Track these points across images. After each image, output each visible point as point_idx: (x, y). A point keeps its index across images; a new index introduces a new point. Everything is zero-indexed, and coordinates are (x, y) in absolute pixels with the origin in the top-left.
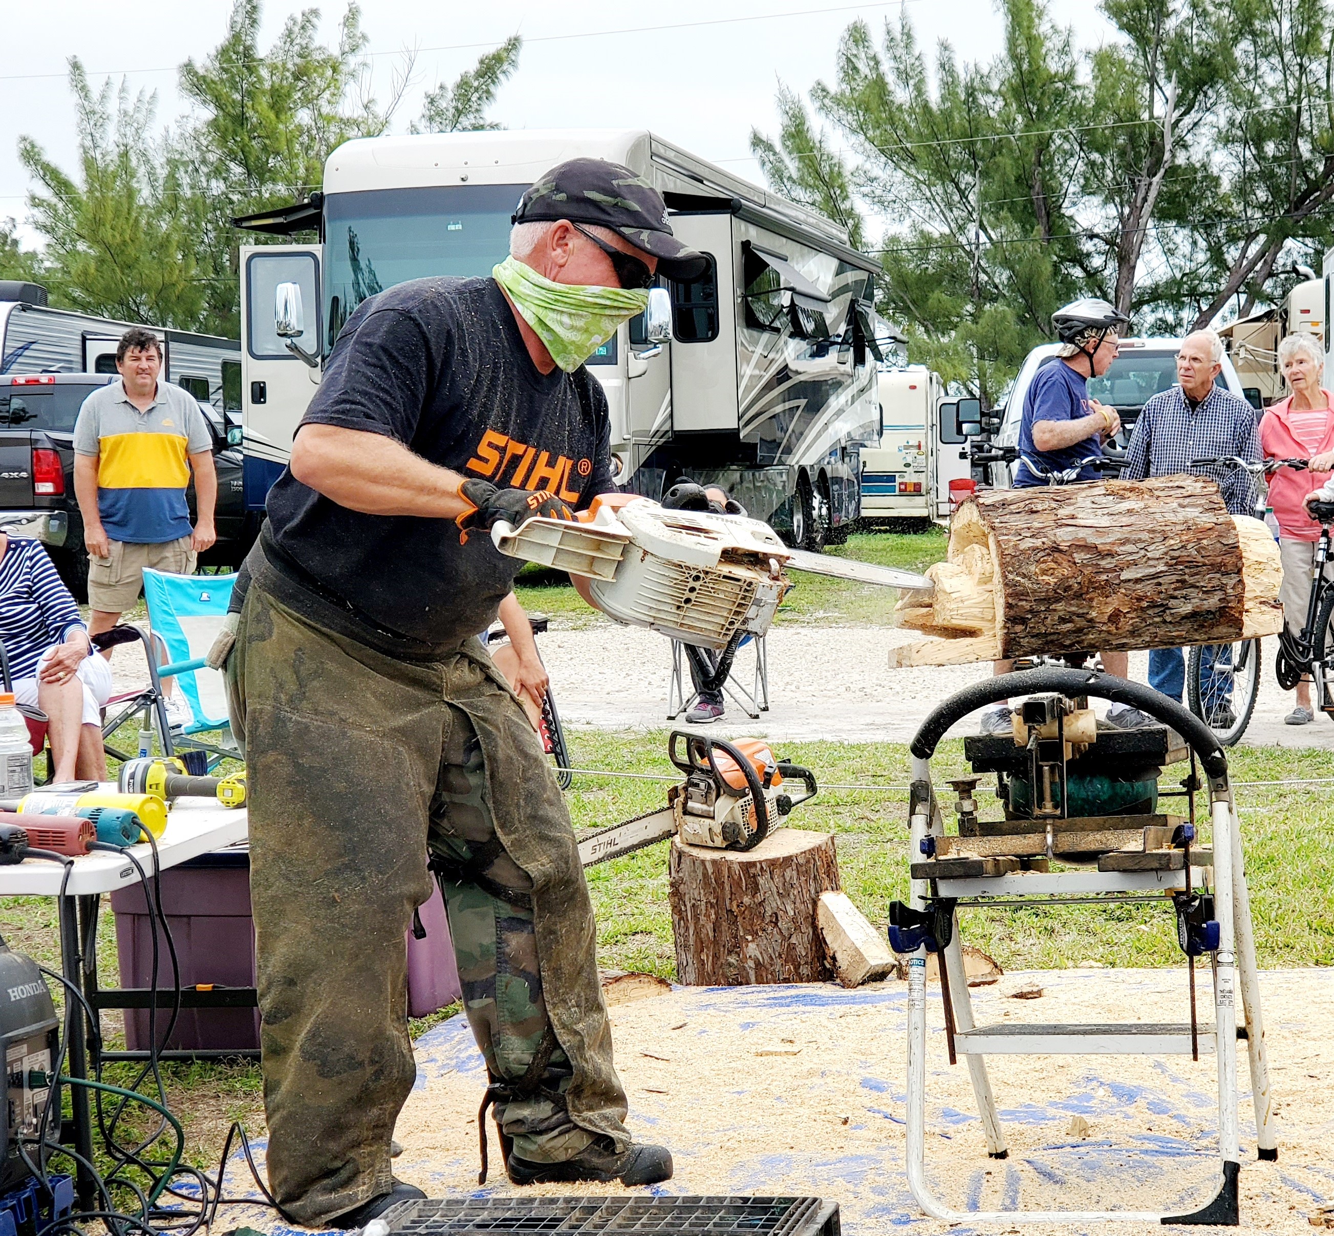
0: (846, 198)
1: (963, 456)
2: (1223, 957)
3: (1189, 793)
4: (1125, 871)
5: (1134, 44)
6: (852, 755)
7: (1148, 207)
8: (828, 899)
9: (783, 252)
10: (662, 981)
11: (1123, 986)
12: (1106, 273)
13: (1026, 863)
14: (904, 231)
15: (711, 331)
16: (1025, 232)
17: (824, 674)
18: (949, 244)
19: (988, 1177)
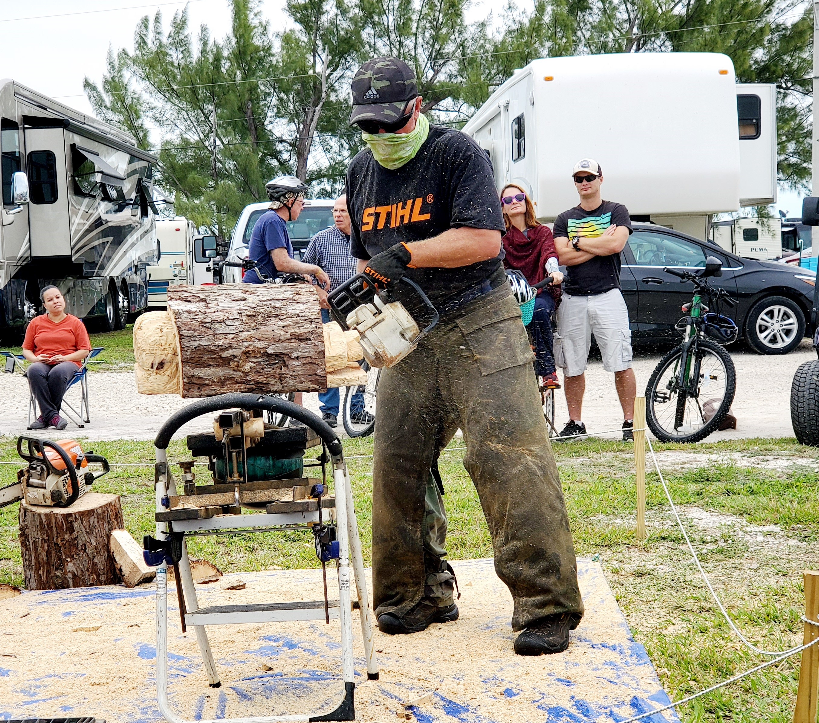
0: (138, 118)
1: (208, 270)
2: (343, 561)
3: (322, 465)
4: (282, 513)
5: (303, 30)
6: (138, 448)
7: (314, 125)
8: (116, 534)
9: (96, 150)
10: (15, 588)
11: (293, 580)
12: (291, 162)
13: (226, 510)
14: (174, 137)
15: (53, 198)
16: (243, 138)
17: (124, 400)
18: (200, 146)
19: (208, 699)
